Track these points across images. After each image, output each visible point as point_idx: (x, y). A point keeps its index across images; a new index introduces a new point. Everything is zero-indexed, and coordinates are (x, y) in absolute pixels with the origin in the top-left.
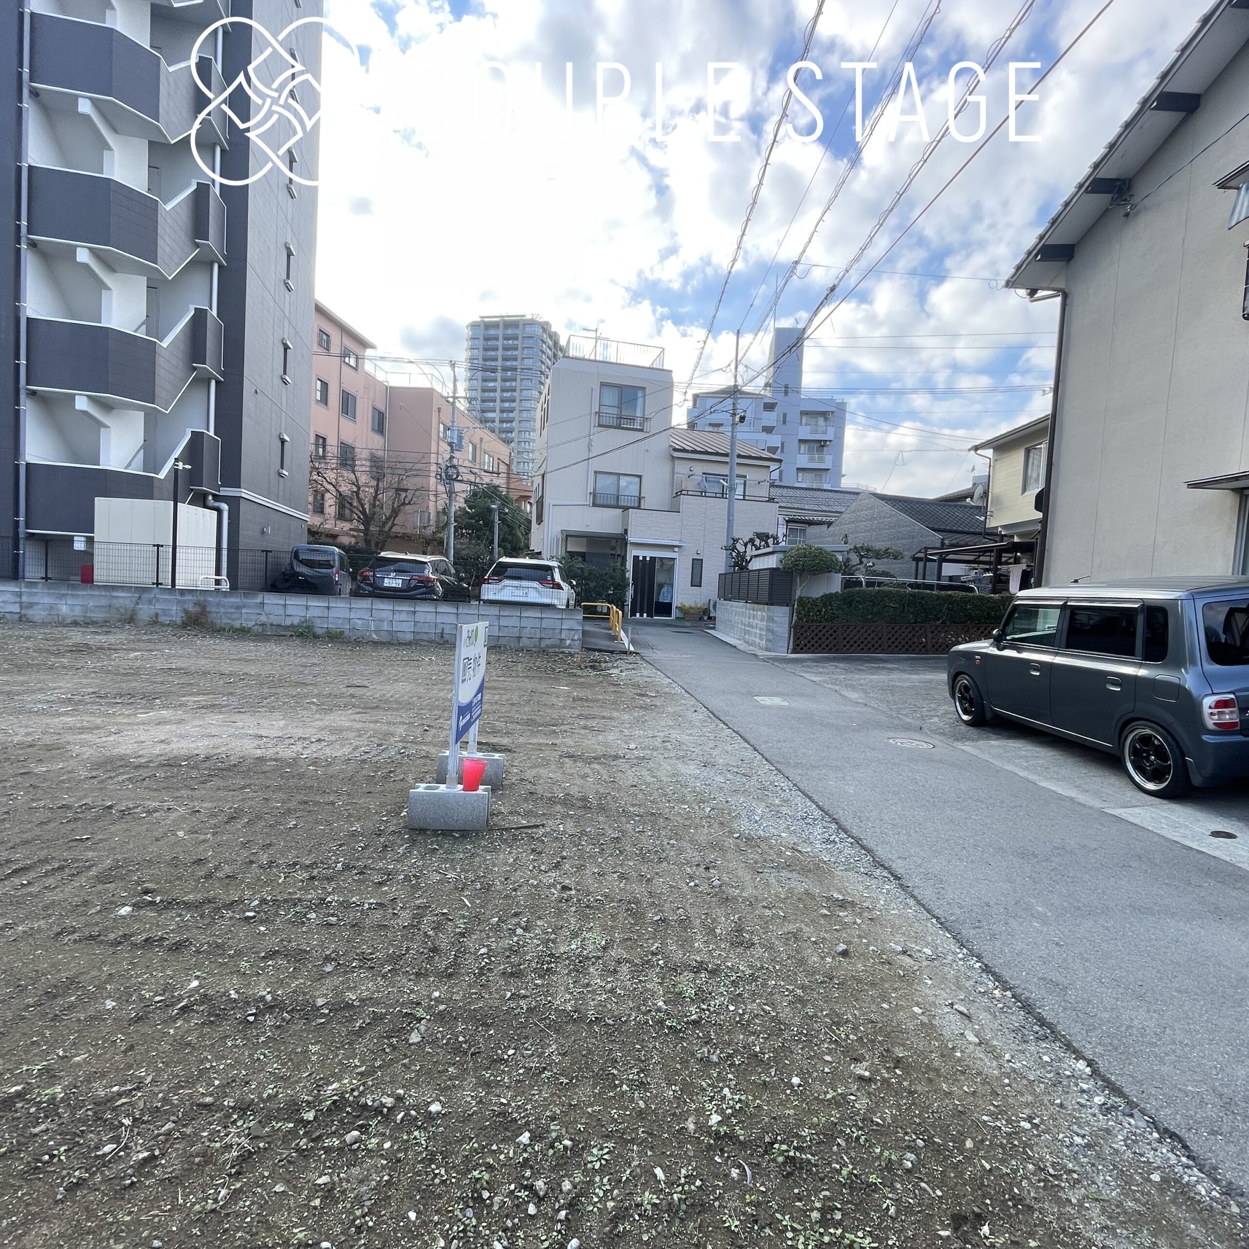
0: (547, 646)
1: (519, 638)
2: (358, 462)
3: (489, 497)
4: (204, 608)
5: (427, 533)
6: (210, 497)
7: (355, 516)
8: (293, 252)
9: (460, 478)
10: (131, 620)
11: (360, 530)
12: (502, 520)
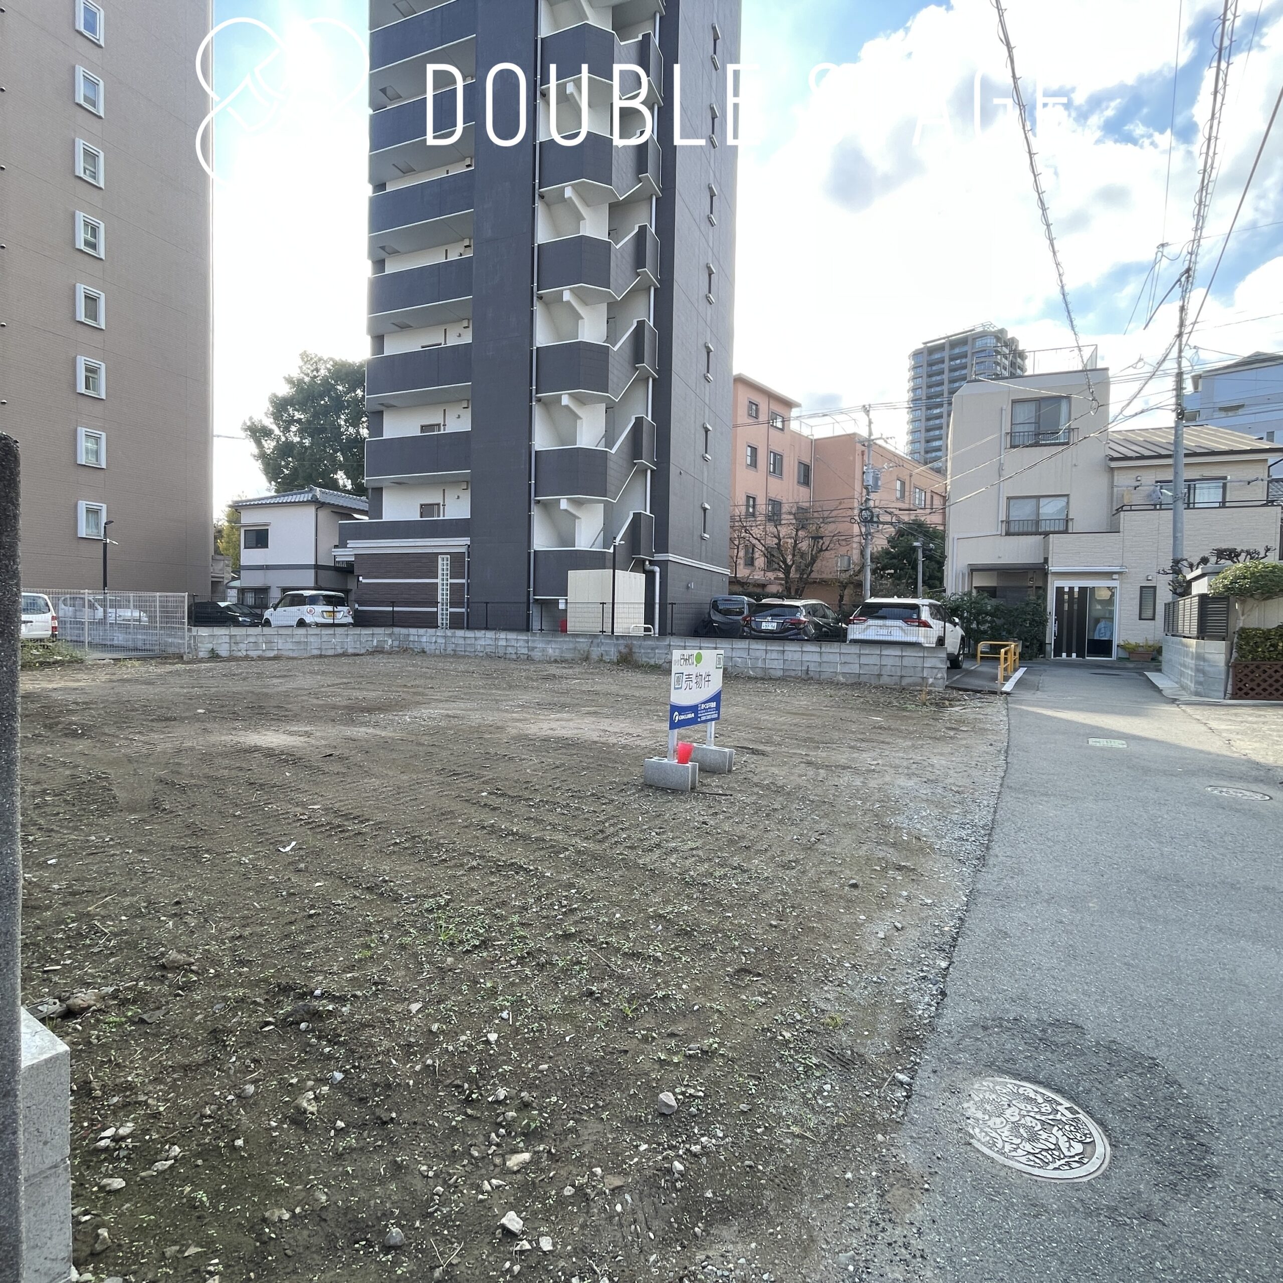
0: (910, 685)
1: (880, 675)
2: (783, 516)
3: (912, 534)
4: (631, 650)
5: (844, 577)
6: (647, 563)
7: (776, 566)
8: (712, 349)
9: (875, 519)
10: (587, 659)
11: (781, 579)
12: (928, 557)
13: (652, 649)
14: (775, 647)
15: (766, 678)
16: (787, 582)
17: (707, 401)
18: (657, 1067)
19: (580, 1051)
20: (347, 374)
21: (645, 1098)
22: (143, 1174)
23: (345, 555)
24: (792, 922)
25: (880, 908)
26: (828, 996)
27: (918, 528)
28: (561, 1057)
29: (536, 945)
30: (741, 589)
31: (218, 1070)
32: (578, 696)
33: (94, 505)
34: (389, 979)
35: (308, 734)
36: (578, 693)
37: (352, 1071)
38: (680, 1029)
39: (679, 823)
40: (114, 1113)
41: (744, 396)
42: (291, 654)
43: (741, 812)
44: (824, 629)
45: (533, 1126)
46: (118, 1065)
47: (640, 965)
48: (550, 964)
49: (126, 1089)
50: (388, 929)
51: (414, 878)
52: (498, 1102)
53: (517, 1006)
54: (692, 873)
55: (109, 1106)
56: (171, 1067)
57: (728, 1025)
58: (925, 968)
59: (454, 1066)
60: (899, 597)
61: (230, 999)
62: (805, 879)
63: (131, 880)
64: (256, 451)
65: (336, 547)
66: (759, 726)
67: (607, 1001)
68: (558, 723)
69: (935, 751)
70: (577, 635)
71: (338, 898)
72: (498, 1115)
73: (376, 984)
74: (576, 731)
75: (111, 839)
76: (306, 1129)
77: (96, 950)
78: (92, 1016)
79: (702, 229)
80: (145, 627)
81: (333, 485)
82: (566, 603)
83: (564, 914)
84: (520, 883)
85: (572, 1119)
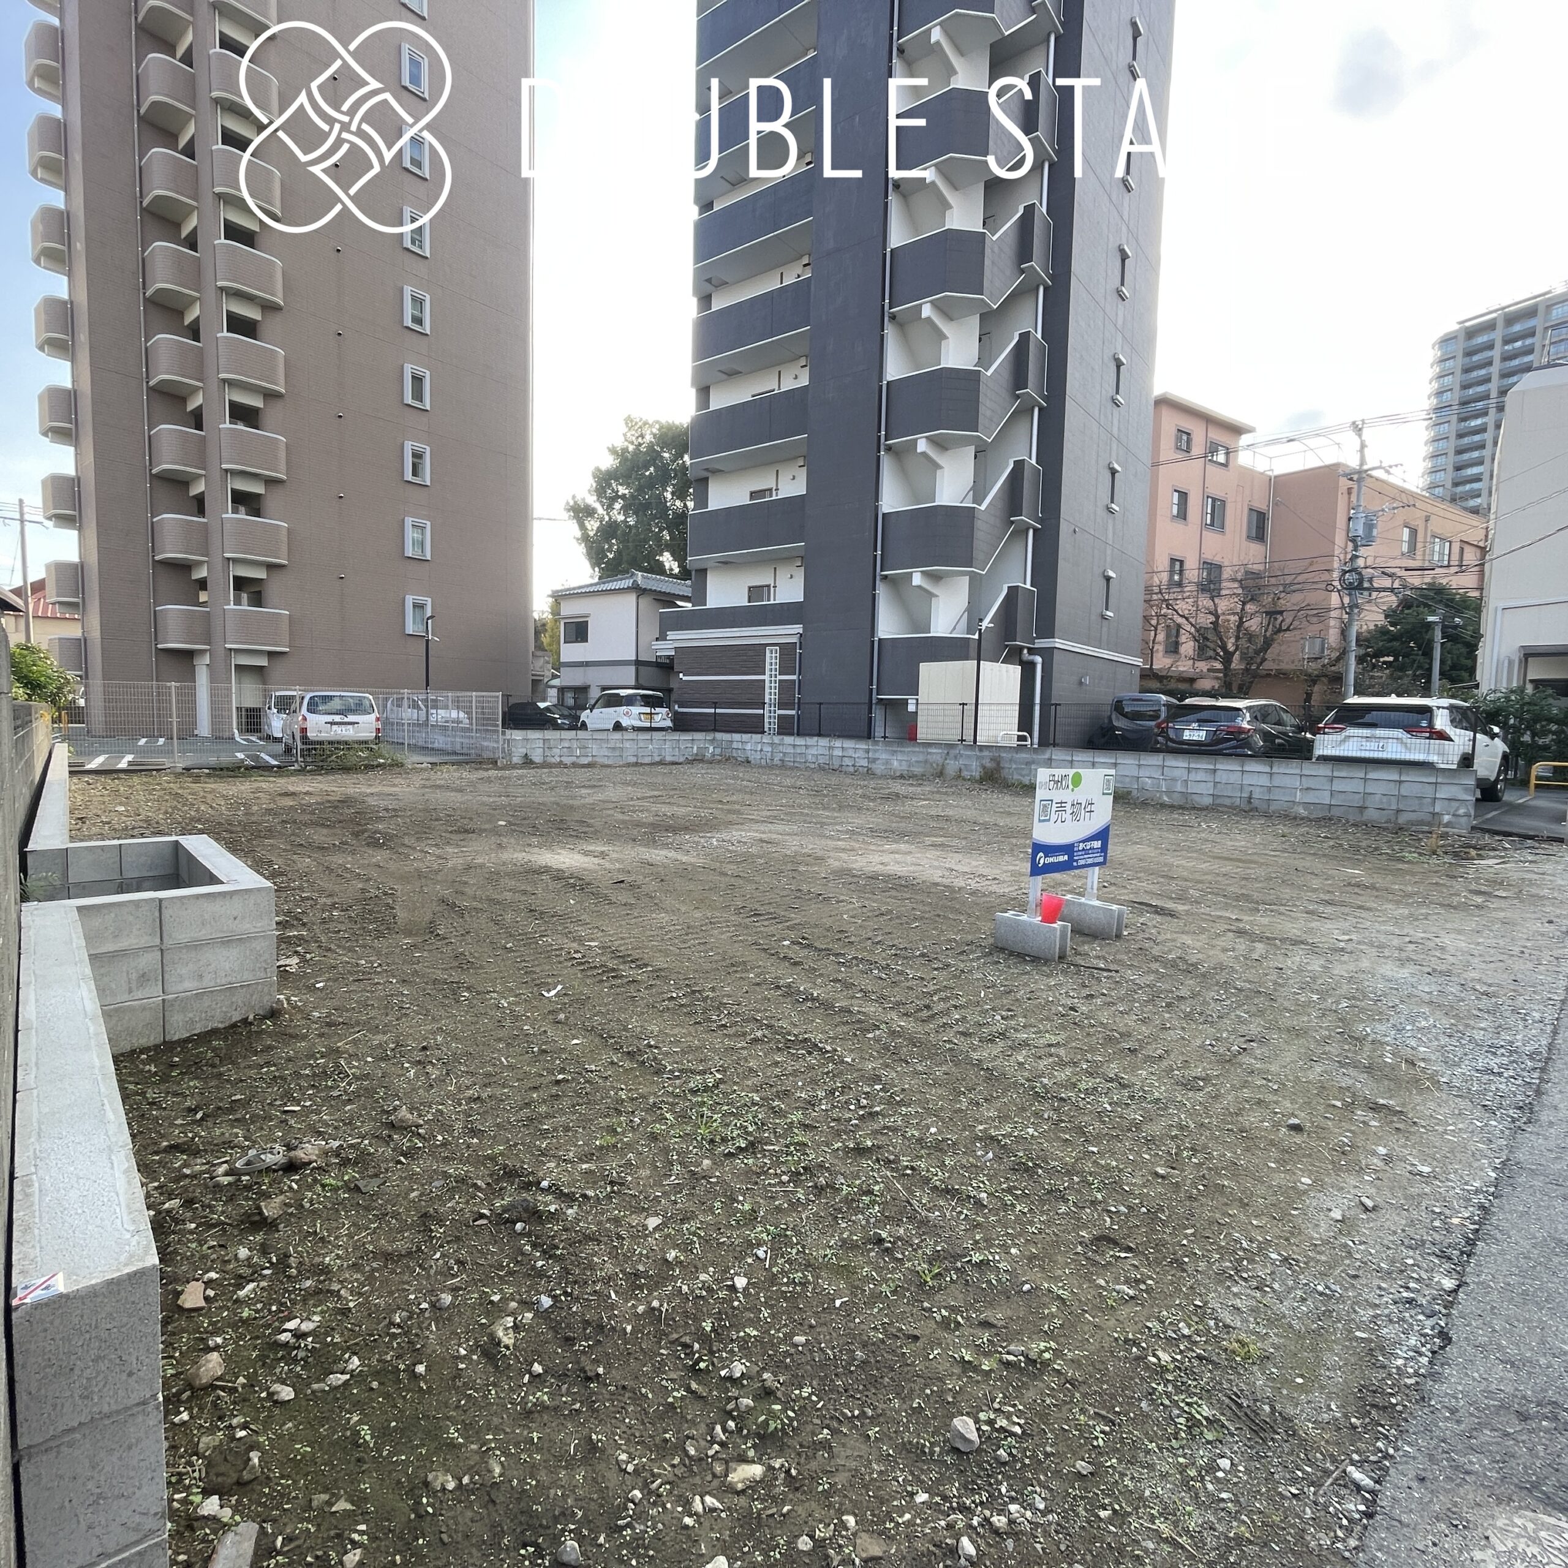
0: (1411, 823)
1: (1362, 809)
2: (1224, 584)
3: (1426, 605)
4: (998, 763)
5: (1314, 667)
6: (1025, 651)
7: (1211, 653)
8: (1124, 361)
9: (1366, 585)
10: (941, 774)
11: (1218, 671)
12: (1452, 636)
13: (1027, 764)
14: (1204, 764)
15: (1186, 806)
16: (1225, 675)
17: (1115, 431)
18: (957, 1370)
19: (852, 1325)
20: (673, 438)
21: (934, 1418)
22: (315, 1386)
23: (665, 649)
24: (1190, 1174)
25: (1337, 1169)
26: (1238, 1303)
27: (1438, 595)
28: (825, 1329)
29: (817, 1158)
30: (1158, 685)
31: (420, 1266)
32: (923, 822)
33: (421, 599)
34: (629, 1178)
35: (603, 855)
36: (924, 818)
37: (563, 1298)
38: (997, 1316)
39: (1036, 1006)
40: (304, 1300)
41: (1171, 422)
42: (606, 762)
43: (1129, 998)
44: (1277, 741)
45: (772, 1426)
46: (322, 1239)
47: (953, 1209)
48: (832, 1188)
49: (322, 1273)
50: (642, 1111)
51: (685, 1045)
52: (730, 1379)
53: (779, 1242)
54: (1045, 1081)
55: (301, 1290)
56: (372, 1252)
57: (1072, 1323)
58: (1412, 1285)
59: (686, 1315)
60: (1399, 695)
61: (451, 1176)
62: (1218, 1107)
63: (387, 1015)
64: (579, 534)
65: (657, 639)
66: (1170, 874)
67: (900, 1256)
68: (892, 856)
69: (1448, 926)
70: (929, 745)
71: (594, 1061)
72: (729, 1399)
73: (612, 1183)
74: (912, 868)
75: (380, 965)
76: (497, 1367)
77: (335, 1093)
78: (311, 1175)
79: (1114, 198)
80: (463, 730)
81: (659, 569)
82: (917, 704)
83: (862, 1118)
84: (811, 1068)
85: (828, 1427)
